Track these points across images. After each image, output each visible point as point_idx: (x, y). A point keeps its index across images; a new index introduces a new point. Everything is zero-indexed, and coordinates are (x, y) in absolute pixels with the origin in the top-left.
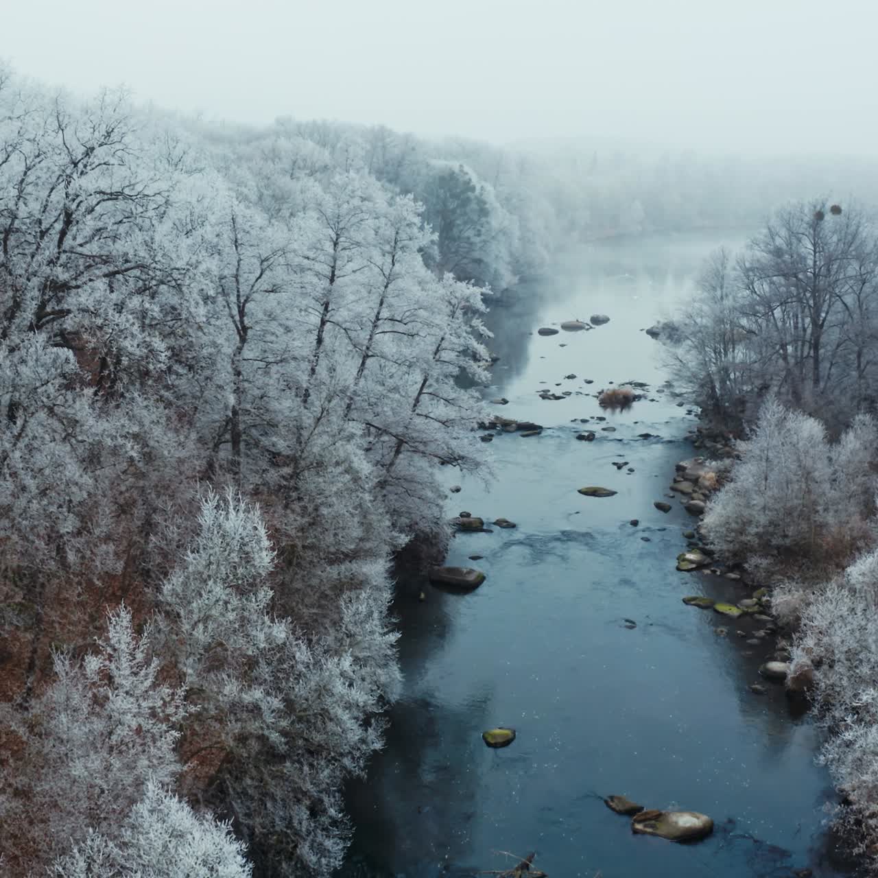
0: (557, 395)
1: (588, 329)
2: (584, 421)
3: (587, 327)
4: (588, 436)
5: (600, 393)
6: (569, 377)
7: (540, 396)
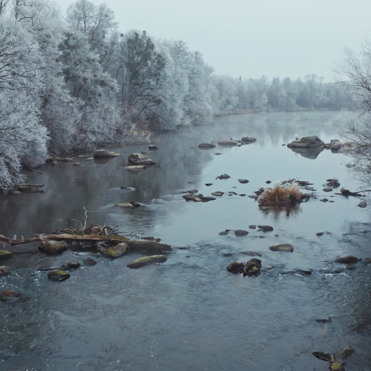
0: (205, 196)
1: (239, 146)
2: (241, 234)
3: (239, 144)
4: (250, 267)
5: (258, 193)
6: (221, 177)
7: (184, 197)
